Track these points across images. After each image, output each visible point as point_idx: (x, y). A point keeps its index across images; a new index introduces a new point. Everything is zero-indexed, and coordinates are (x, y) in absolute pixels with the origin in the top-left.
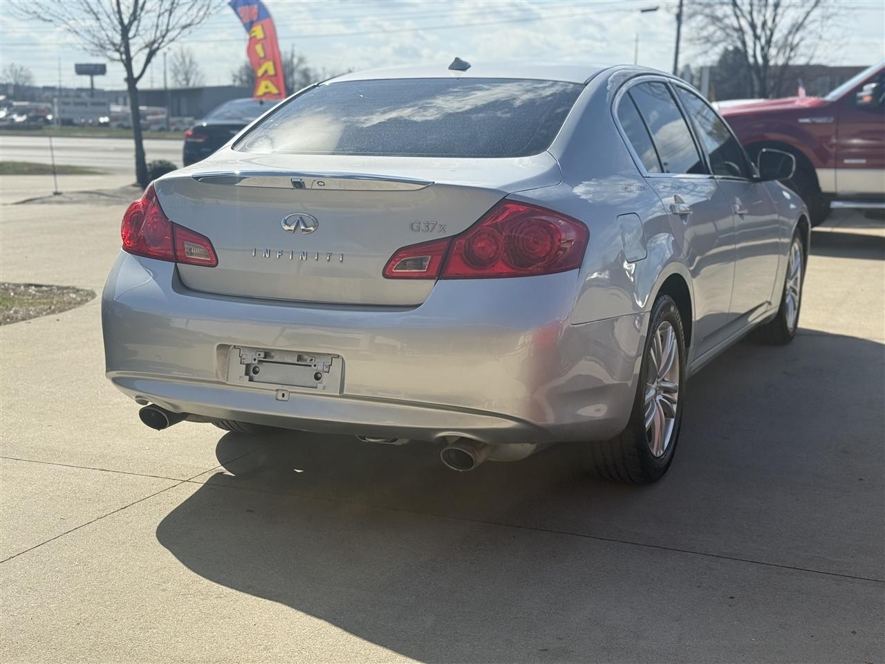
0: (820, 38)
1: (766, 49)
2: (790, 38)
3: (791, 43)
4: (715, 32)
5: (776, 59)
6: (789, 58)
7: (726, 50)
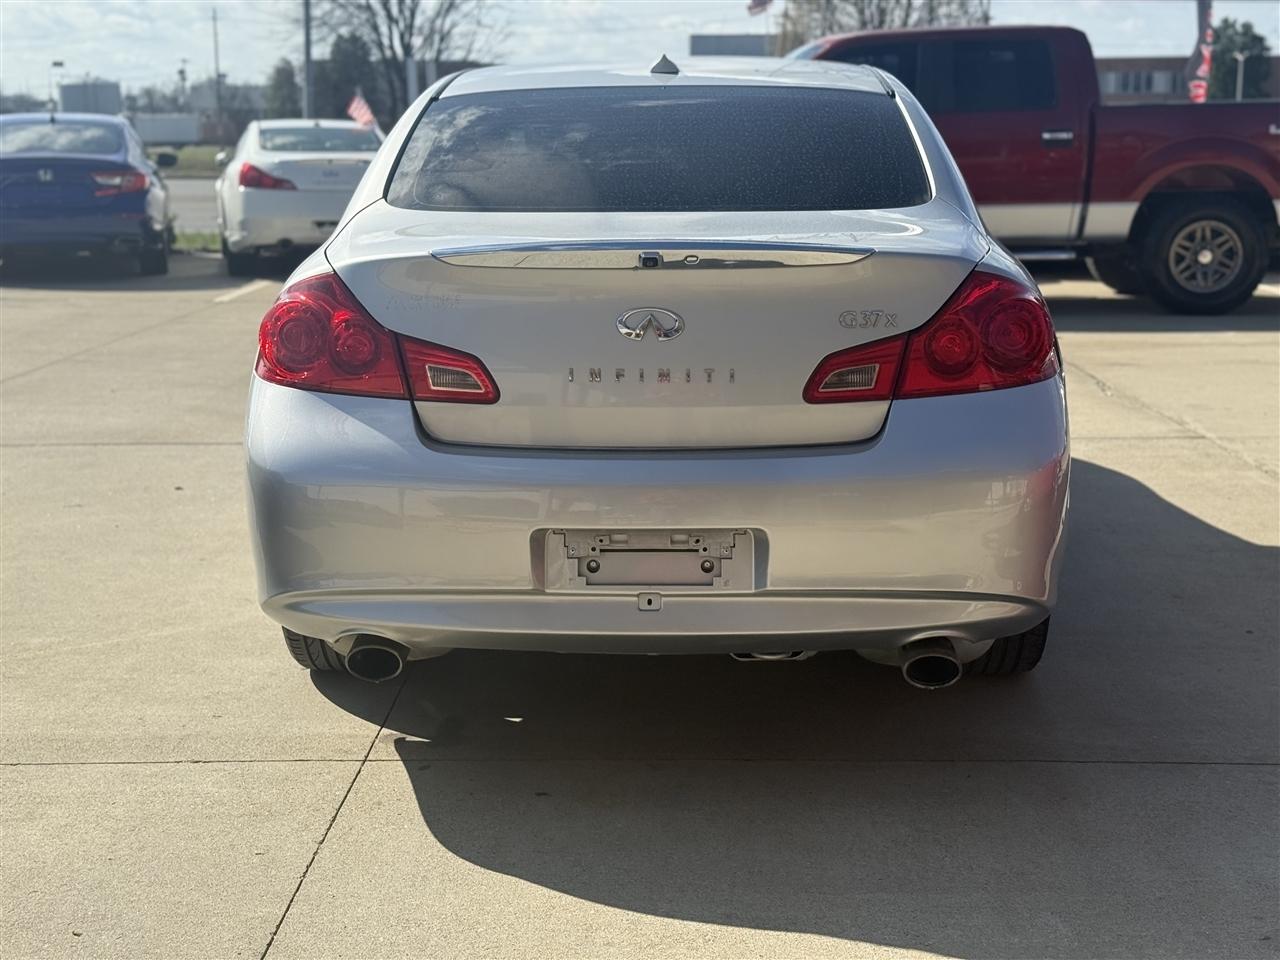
0: (479, 23)
1: (407, 37)
2: (438, 22)
3: (441, 30)
4: (331, 11)
5: (422, 51)
6: (439, 52)
7: (340, 37)
